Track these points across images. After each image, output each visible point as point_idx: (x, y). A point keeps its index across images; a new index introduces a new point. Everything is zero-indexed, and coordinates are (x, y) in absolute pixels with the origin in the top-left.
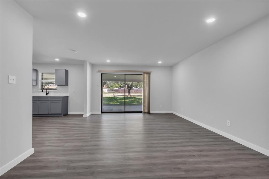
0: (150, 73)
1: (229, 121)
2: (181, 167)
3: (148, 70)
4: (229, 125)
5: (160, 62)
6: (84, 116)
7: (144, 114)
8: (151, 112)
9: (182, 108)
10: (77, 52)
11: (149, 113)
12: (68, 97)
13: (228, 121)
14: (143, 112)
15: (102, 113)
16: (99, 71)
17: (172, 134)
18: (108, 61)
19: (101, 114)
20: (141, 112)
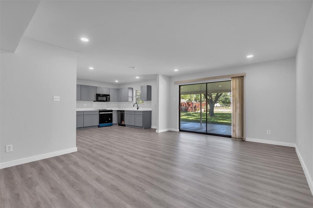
0: (244, 76)
3: (240, 72)
5: (250, 56)
7: (233, 140)
9: (300, 140)
11: (242, 140)
12: (151, 111)
14: (232, 137)
15: (180, 131)
16: (176, 83)
20: (230, 137)
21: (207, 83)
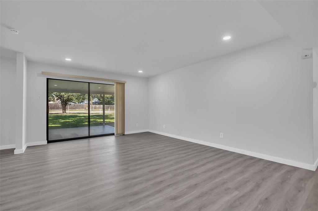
0: (124, 84)
1: (223, 134)
2: (230, 187)
3: (122, 80)
4: (222, 137)
6: (16, 152)
7: (116, 137)
8: (126, 133)
10: (18, 33)
11: (123, 134)
13: (221, 133)
14: (115, 134)
15: (49, 142)
16: (43, 73)
17: (178, 154)
18: (68, 60)
19: (47, 144)
20: (113, 134)
21: (89, 83)
